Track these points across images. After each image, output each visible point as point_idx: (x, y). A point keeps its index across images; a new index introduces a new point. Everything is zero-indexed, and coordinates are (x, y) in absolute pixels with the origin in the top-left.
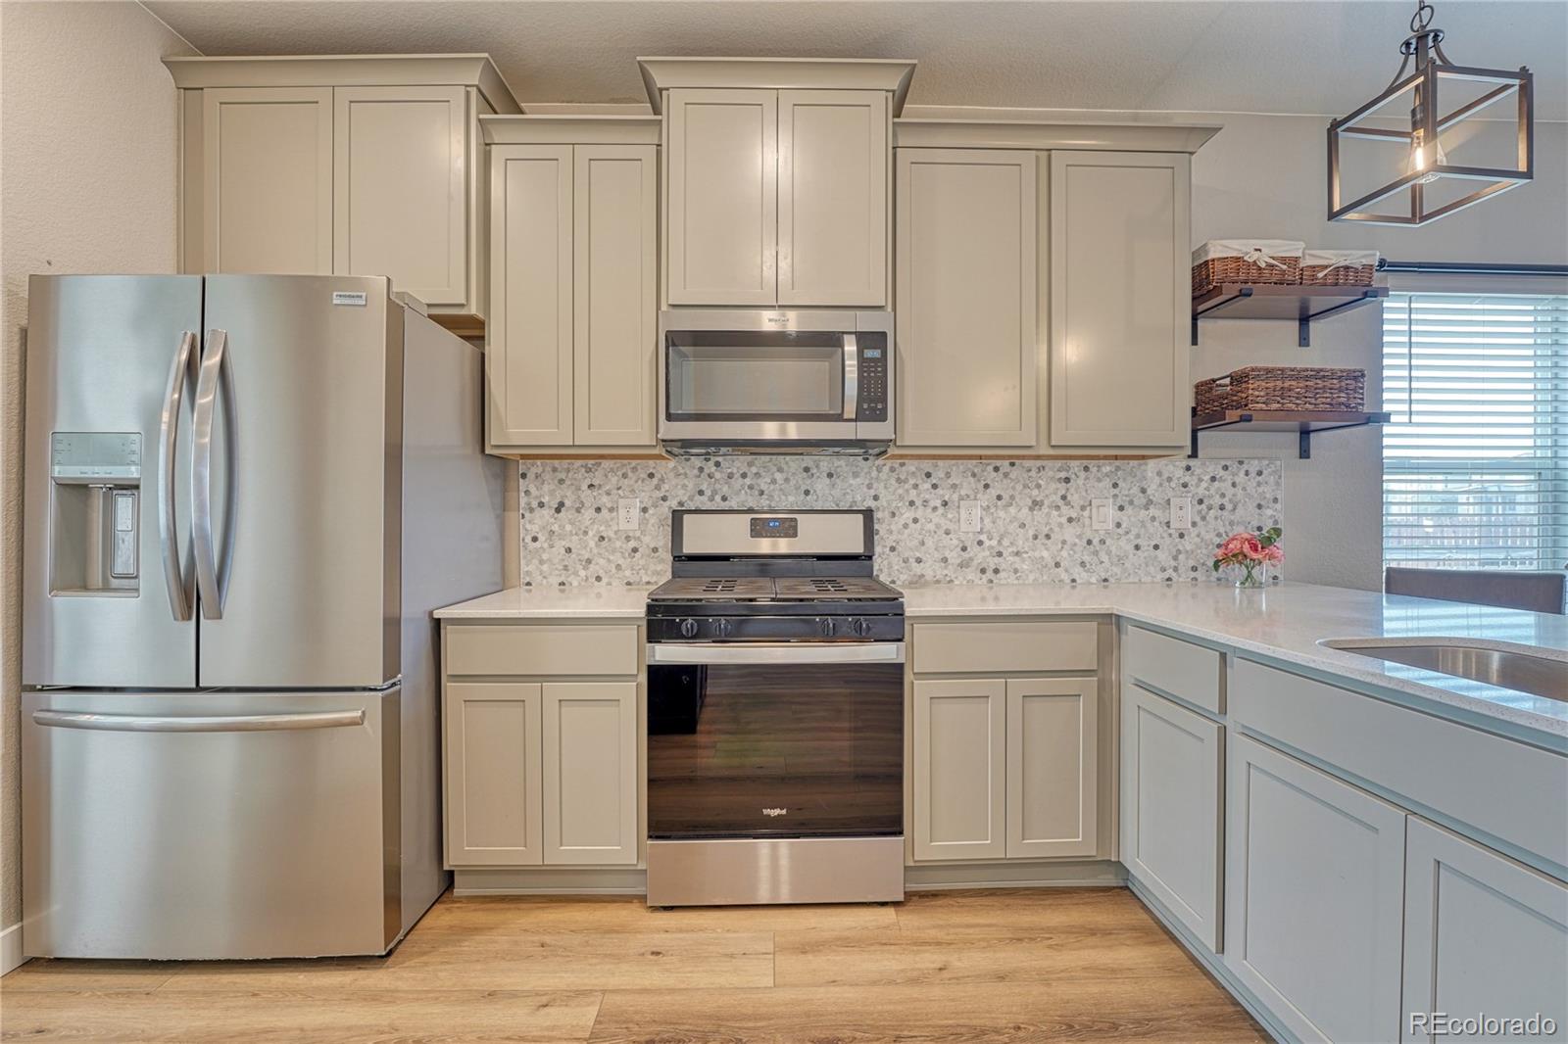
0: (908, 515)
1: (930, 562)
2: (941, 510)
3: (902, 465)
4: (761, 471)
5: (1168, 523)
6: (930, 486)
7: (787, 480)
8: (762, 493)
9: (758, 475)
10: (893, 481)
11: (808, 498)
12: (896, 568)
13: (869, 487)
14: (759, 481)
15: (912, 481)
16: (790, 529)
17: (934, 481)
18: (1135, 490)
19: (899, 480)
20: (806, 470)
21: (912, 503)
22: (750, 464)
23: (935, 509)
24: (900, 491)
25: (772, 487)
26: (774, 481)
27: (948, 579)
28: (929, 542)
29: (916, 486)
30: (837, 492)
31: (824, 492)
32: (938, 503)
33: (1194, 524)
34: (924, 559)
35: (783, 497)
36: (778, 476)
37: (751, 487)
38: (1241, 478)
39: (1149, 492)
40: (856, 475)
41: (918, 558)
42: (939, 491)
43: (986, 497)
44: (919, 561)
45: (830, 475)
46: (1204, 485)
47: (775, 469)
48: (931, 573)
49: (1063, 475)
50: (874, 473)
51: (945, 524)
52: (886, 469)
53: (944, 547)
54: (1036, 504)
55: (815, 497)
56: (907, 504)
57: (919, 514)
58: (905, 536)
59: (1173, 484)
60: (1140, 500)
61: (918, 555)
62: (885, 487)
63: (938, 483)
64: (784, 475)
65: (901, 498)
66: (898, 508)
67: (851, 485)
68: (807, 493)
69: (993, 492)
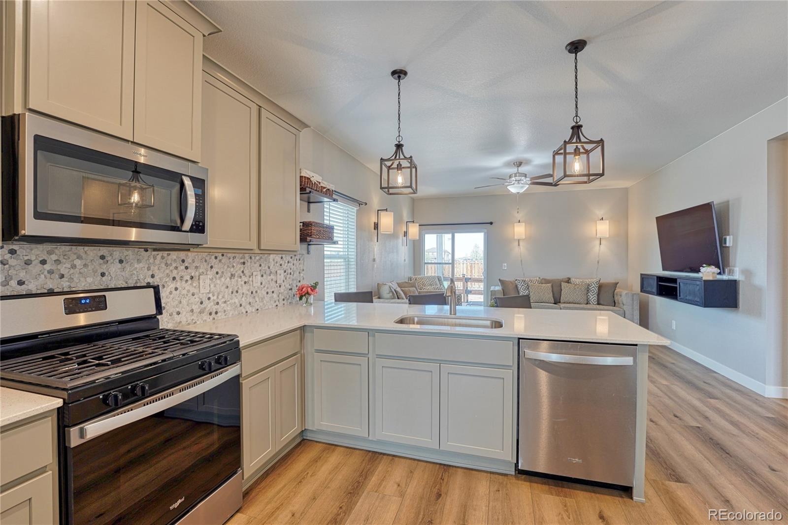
0: (172, 285)
1: (184, 313)
2: (190, 282)
3: (169, 255)
4: (61, 259)
5: (276, 281)
6: (184, 267)
7: (85, 265)
8: (62, 276)
9: (58, 262)
10: (163, 265)
11: (104, 278)
12: (166, 320)
13: (149, 269)
14: (59, 267)
15: (174, 265)
16: (99, 303)
17: (186, 265)
18: (267, 267)
19: (166, 264)
20: (102, 257)
21: (174, 278)
22: (50, 253)
23: (187, 281)
24: (168, 271)
25: (72, 271)
26: (74, 266)
27: (194, 321)
28: (184, 301)
29: (176, 268)
30: (126, 274)
31: (116, 274)
32: (188, 278)
33: (284, 281)
34: (181, 312)
35: (82, 279)
36: (78, 262)
37: (51, 272)
38: (295, 262)
39: (271, 268)
40: (139, 261)
41: (178, 312)
42: (189, 270)
43: (211, 274)
44: (178, 313)
45: (121, 261)
46: (286, 265)
47: (75, 257)
48: (185, 320)
49: (242, 261)
50: (151, 260)
51: (193, 290)
52: (159, 257)
53: (192, 303)
54: (232, 276)
55: (110, 278)
56: (172, 279)
57: (178, 285)
58: (171, 298)
59: (278, 265)
60: (268, 272)
61: (178, 310)
62: (159, 269)
63: (189, 266)
64: (84, 262)
65: (168, 275)
66: (166, 282)
67: (136, 268)
68: (103, 275)
69: (215, 270)
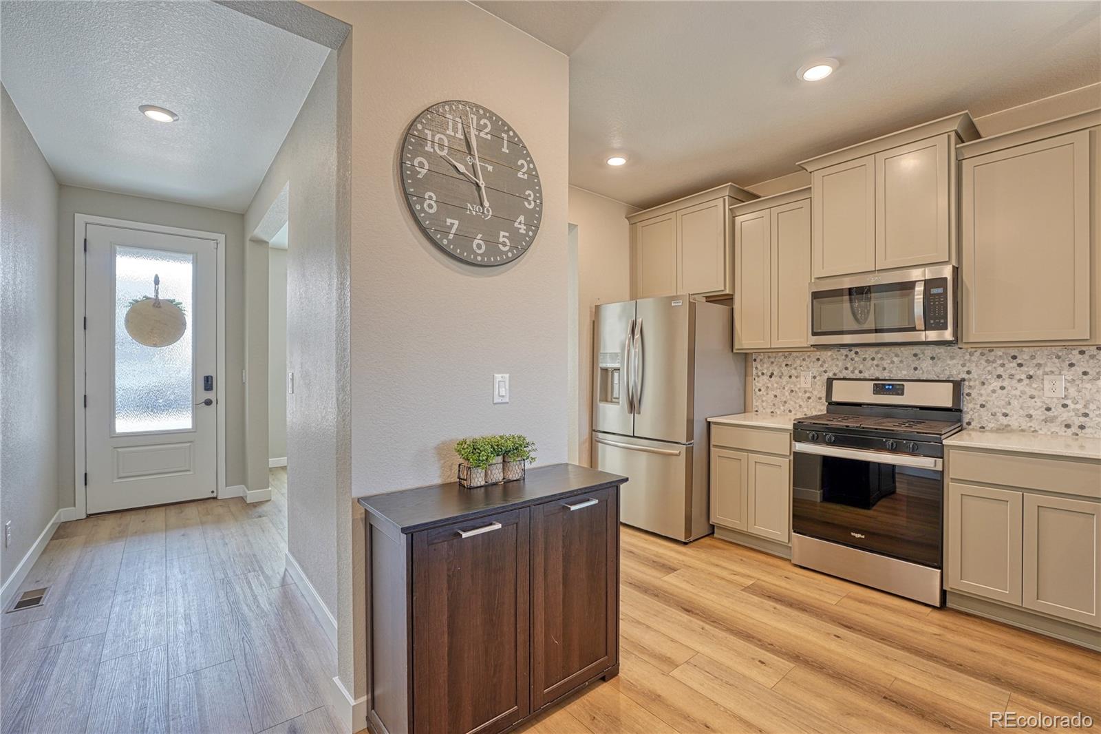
0: (996, 384)
1: (1015, 417)
2: (1026, 381)
3: (991, 351)
4: (884, 357)
6: (1016, 365)
7: (901, 362)
8: (884, 369)
9: (882, 359)
10: (983, 362)
11: (916, 372)
12: (986, 418)
13: (963, 365)
14: (883, 362)
15: (1000, 362)
16: (898, 391)
17: (1019, 362)
19: (988, 361)
20: (915, 355)
21: (999, 376)
22: (877, 353)
23: (1020, 380)
24: (989, 368)
25: (891, 365)
26: (893, 362)
27: (1033, 429)
28: (1015, 403)
29: (1003, 365)
30: (938, 369)
31: (927, 368)
32: (1023, 377)
34: (1010, 414)
35: (899, 372)
36: (896, 359)
37: (877, 366)
40: (952, 358)
41: (1005, 413)
42: (1024, 368)
43: (1071, 373)
44: (1006, 415)
45: (932, 358)
47: (893, 355)
48: (1017, 424)
50: (967, 357)
51: (1029, 391)
52: (977, 354)
53: (1029, 407)
55: (921, 372)
56: (995, 377)
57: (1005, 384)
58: (993, 398)
61: (1004, 411)
62: (976, 366)
63: (1024, 363)
64: (900, 359)
65: (990, 373)
66: (987, 379)
67: (949, 364)
68: (916, 369)
69: (1078, 369)
